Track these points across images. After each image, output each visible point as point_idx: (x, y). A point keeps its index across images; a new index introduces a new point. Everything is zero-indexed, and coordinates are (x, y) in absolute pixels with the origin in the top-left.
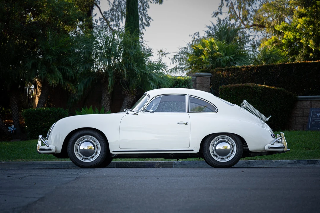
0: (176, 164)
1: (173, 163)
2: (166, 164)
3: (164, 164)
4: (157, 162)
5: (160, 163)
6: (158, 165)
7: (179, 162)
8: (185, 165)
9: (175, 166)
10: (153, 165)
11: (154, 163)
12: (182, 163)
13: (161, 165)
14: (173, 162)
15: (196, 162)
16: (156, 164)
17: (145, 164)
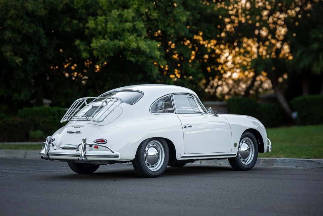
0: (277, 162)
1: (275, 161)
3: (267, 161)
4: (262, 159)
5: (265, 160)
6: (262, 162)
7: (280, 160)
8: (285, 163)
9: (277, 163)
12: (283, 161)
14: (275, 159)
15: (295, 160)
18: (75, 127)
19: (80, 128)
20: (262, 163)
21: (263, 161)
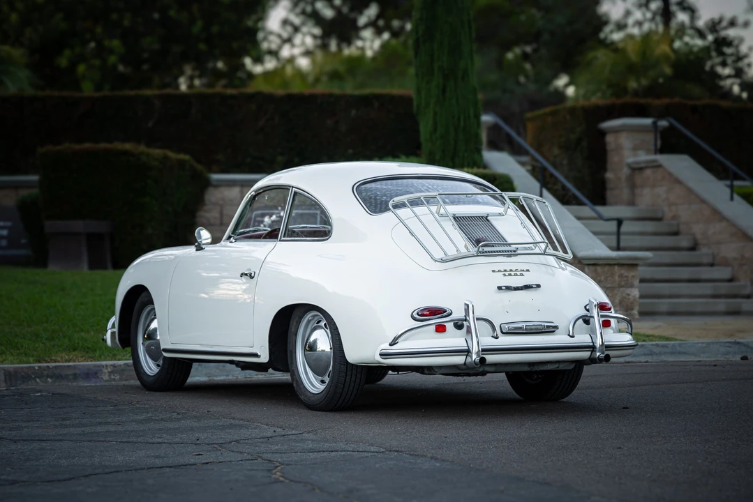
2: (128, 368)
3: (123, 370)
4: (106, 365)
5: (114, 366)
6: (109, 372)
10: (96, 373)
11: (99, 366)
13: (116, 373)
16: (105, 371)
17: (78, 372)
18: (508, 273)
19: (522, 275)
20: (110, 375)
21: (110, 370)
